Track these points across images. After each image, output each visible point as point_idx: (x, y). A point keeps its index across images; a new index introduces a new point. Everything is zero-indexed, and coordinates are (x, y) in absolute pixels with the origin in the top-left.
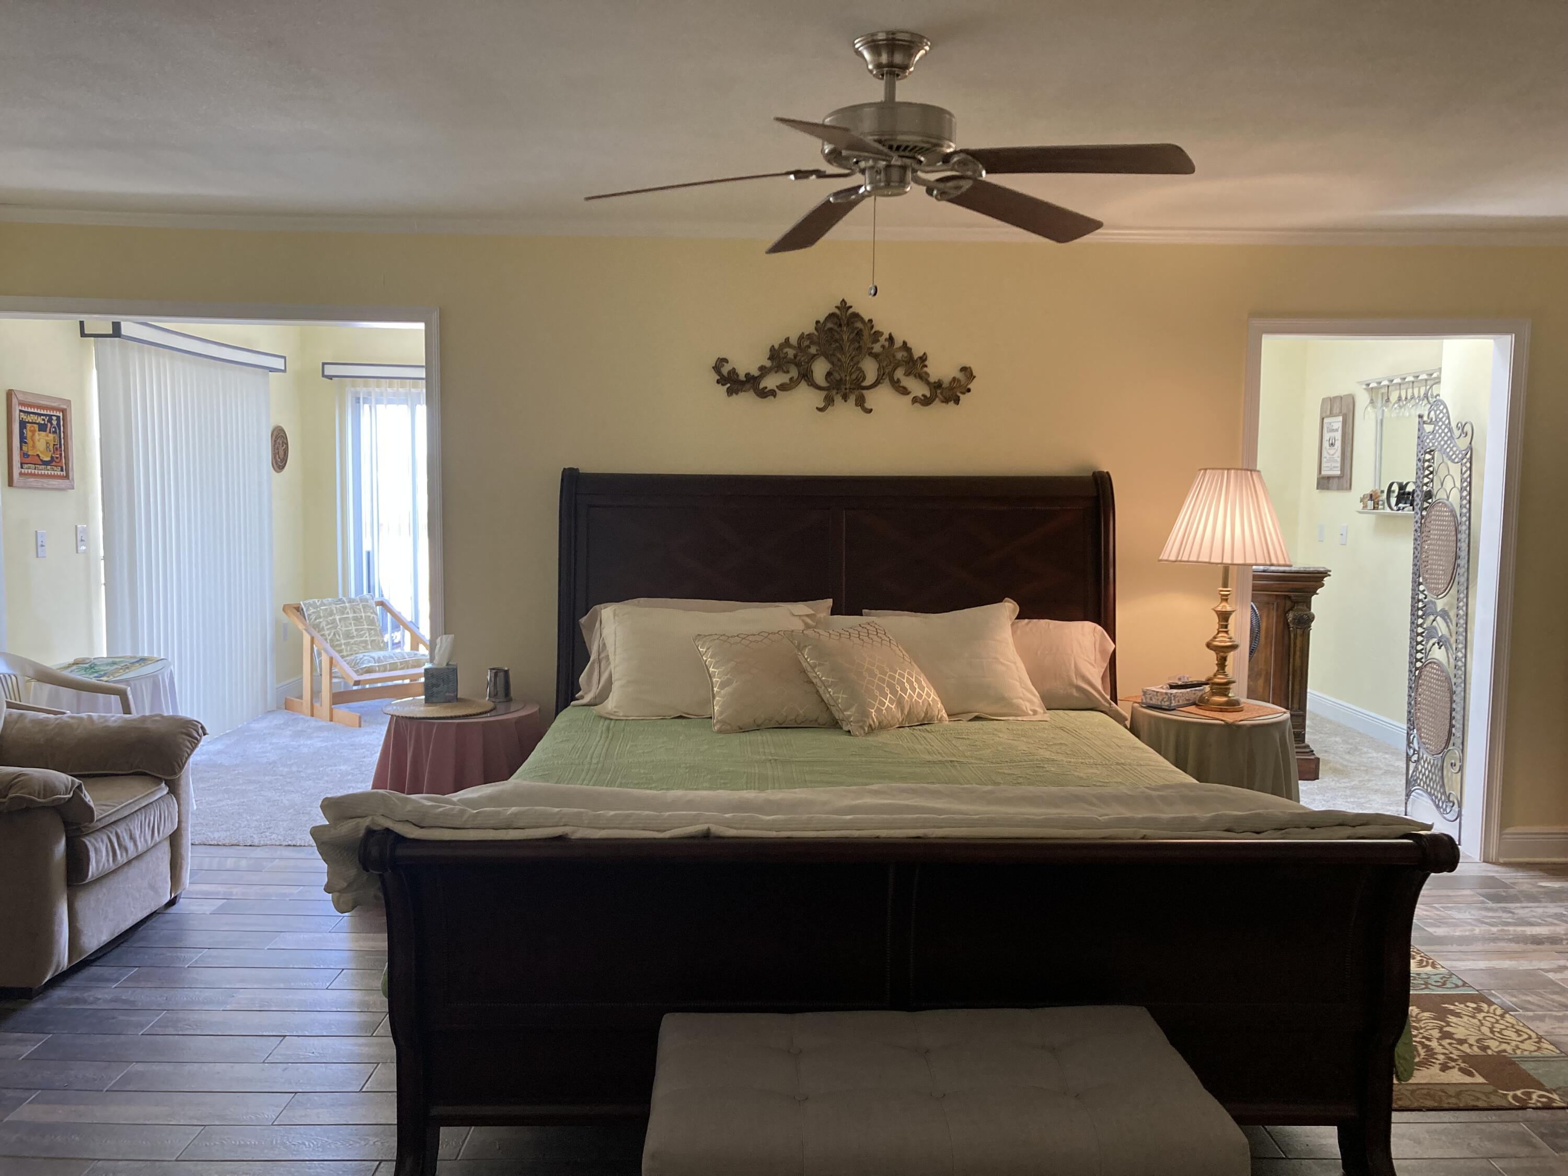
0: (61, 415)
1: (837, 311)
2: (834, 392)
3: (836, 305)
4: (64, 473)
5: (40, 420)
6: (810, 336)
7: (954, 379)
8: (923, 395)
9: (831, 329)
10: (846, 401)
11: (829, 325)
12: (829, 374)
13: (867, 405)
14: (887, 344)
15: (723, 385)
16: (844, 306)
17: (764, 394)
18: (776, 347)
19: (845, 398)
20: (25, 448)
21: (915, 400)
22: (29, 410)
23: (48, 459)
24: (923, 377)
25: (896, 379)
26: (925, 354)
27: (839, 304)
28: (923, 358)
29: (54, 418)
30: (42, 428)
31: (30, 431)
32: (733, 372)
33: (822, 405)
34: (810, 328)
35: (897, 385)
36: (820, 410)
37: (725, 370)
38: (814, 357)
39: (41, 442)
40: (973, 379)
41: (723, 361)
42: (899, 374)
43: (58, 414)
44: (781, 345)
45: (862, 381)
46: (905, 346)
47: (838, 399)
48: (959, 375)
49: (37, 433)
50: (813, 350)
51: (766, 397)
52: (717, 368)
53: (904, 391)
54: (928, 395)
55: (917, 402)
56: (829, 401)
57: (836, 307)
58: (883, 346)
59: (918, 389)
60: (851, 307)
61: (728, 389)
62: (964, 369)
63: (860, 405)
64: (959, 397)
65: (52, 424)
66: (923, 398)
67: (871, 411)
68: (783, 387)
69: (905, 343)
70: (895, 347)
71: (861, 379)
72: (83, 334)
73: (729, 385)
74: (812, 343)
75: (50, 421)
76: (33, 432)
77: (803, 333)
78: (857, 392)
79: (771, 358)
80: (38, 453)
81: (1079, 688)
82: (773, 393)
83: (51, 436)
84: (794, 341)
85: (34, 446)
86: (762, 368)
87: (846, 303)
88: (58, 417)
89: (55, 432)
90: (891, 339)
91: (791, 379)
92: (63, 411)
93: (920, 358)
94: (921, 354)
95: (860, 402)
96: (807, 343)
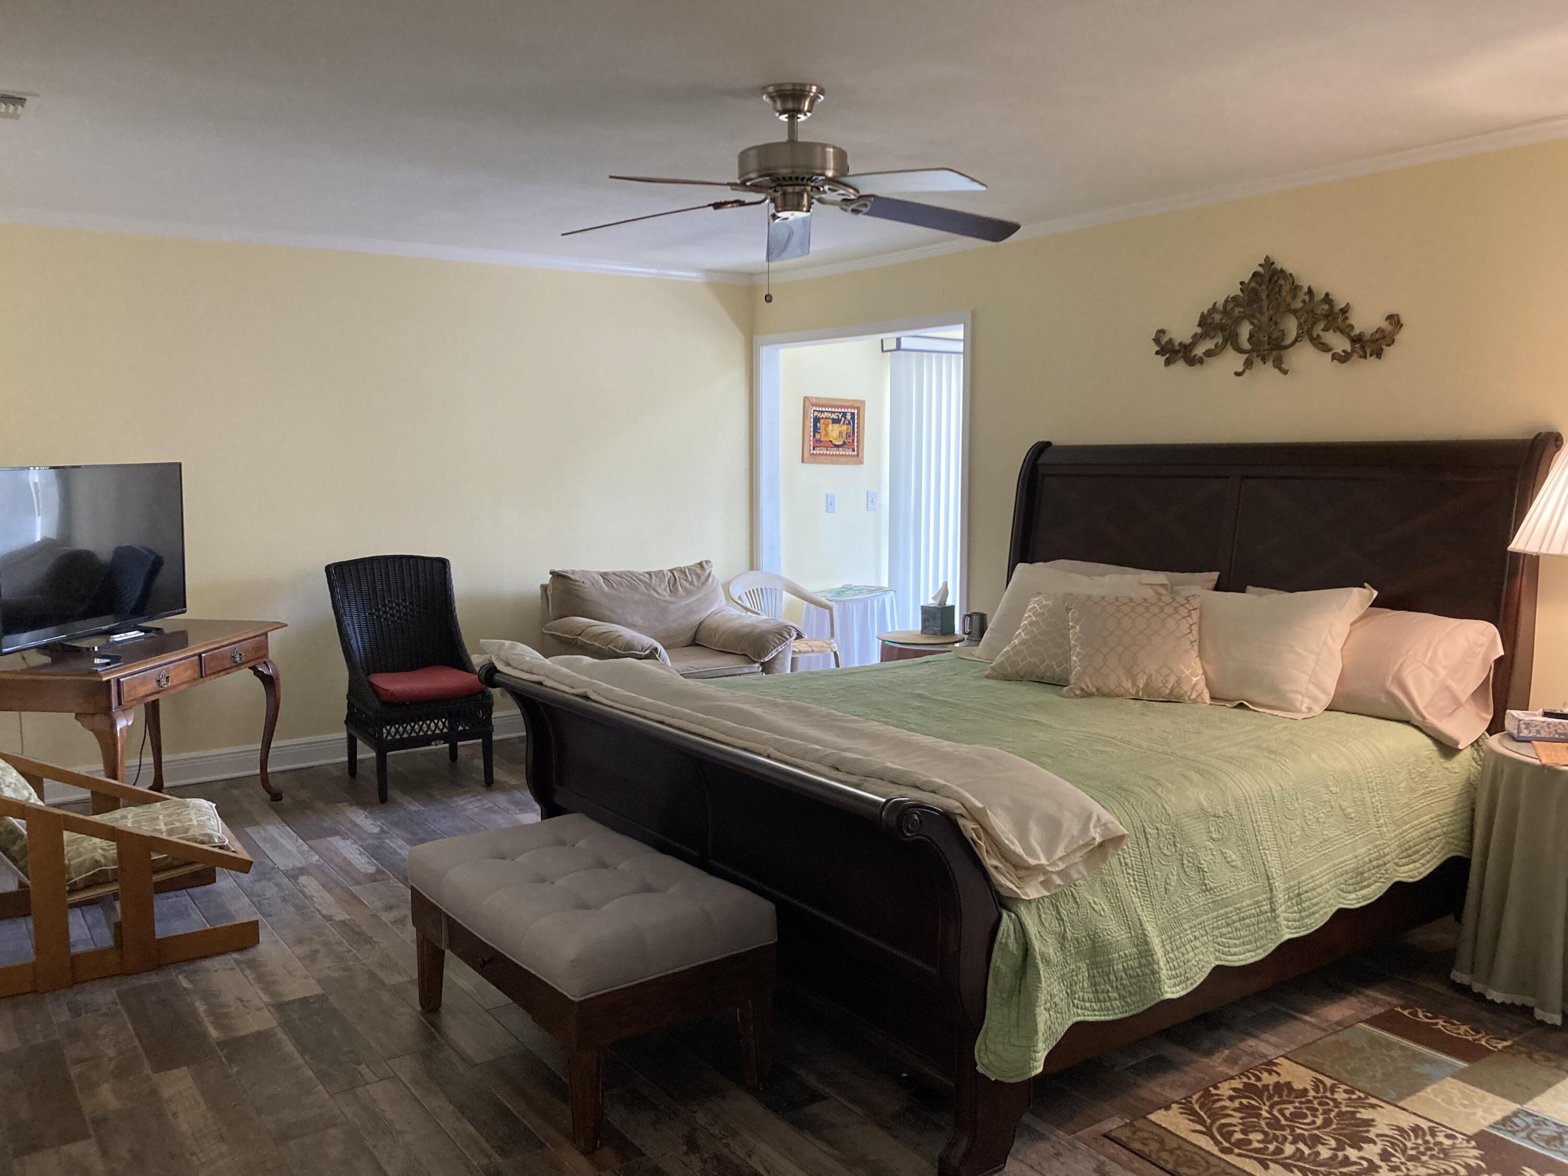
0: (856, 411)
1: (1261, 270)
2: (1255, 354)
3: (1260, 263)
4: (856, 453)
5: (834, 416)
6: (1234, 298)
7: (1379, 330)
8: (1343, 351)
9: (1253, 289)
10: (1265, 363)
11: (1253, 285)
12: (1253, 336)
13: (1285, 366)
14: (1307, 298)
15: (1163, 355)
16: (1268, 263)
17: (1192, 361)
18: (1206, 313)
19: (1264, 360)
20: (818, 436)
21: (1335, 357)
22: (824, 409)
23: (840, 443)
24: (1346, 330)
25: (1315, 336)
26: (1348, 304)
27: (1262, 262)
28: (1345, 311)
29: (849, 414)
30: (836, 421)
31: (824, 424)
32: (1170, 341)
33: (1240, 370)
34: (1236, 291)
35: (1316, 342)
36: (1238, 374)
37: (1164, 340)
38: (1238, 320)
39: (834, 432)
40: (1400, 328)
41: (1162, 332)
42: (1318, 329)
43: (853, 411)
44: (1209, 311)
45: (1282, 341)
46: (1327, 299)
47: (1257, 362)
48: (1385, 325)
49: (830, 426)
50: (1238, 313)
51: (1193, 365)
52: (1157, 340)
53: (1325, 348)
54: (1348, 351)
55: (1336, 359)
56: (1248, 364)
57: (1260, 265)
58: (1304, 301)
59: (1341, 344)
60: (1273, 263)
61: (1166, 359)
62: (1390, 317)
63: (1278, 367)
64: (1382, 349)
65: (846, 418)
66: (1343, 354)
67: (1287, 372)
68: (1209, 353)
69: (1327, 295)
70: (1316, 301)
71: (1281, 338)
72: (883, 351)
73: (1168, 355)
74: (1237, 305)
75: (844, 414)
76: (827, 425)
77: (1229, 296)
78: (1275, 353)
79: (1200, 325)
80: (831, 439)
82: (1201, 361)
83: (845, 427)
84: (1220, 306)
85: (827, 434)
86: (1195, 336)
87: (1270, 260)
88: (853, 414)
89: (849, 423)
90: (1310, 292)
91: (1216, 345)
92: (858, 409)
93: (1341, 310)
94: (1343, 306)
95: (1278, 363)
96: (1230, 306)
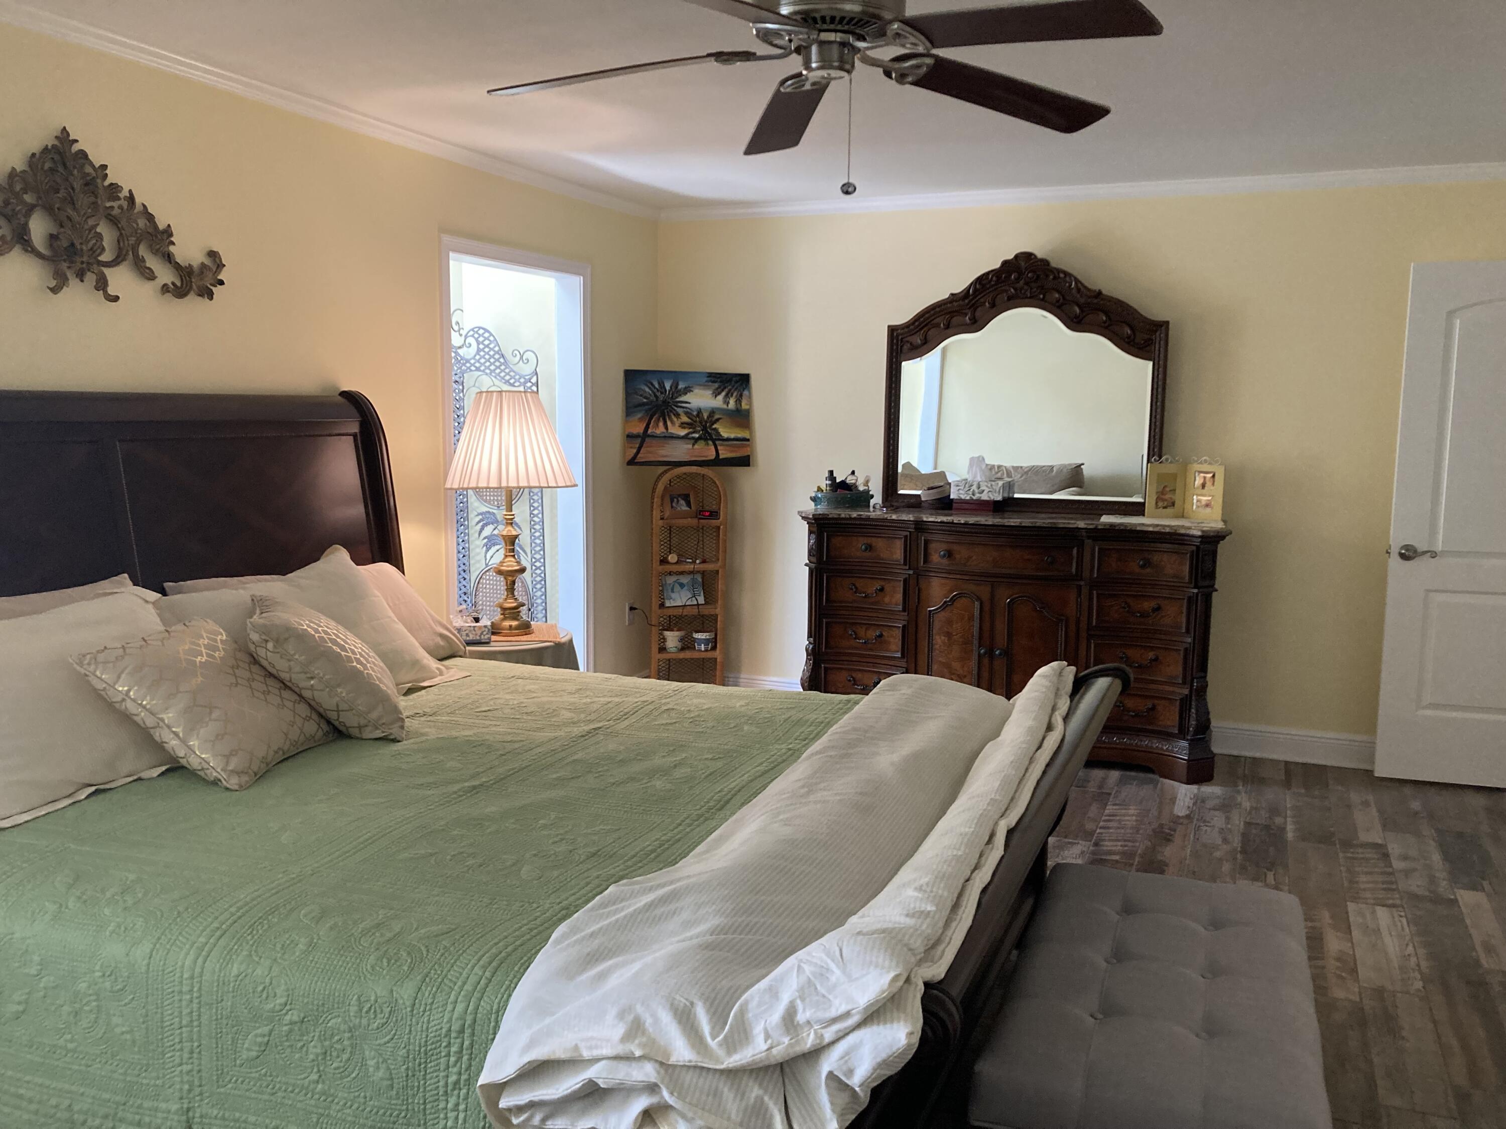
1: (57, 144)
2: (64, 265)
3: (55, 134)
6: (22, 174)
7: (202, 264)
8: (173, 283)
9: (47, 169)
10: (81, 282)
11: (48, 163)
12: (53, 238)
13: (111, 291)
14: (125, 204)
16: (65, 137)
19: (81, 276)
21: (165, 289)
24: (169, 259)
25: (139, 258)
26: (169, 226)
27: (59, 134)
28: (168, 232)
33: (53, 283)
34: (22, 163)
35: (141, 266)
36: (52, 290)
38: (31, 209)
40: (223, 268)
42: (143, 251)
45: (99, 255)
46: (147, 211)
47: (71, 277)
48: (207, 262)
50: (28, 198)
53: (151, 276)
54: (179, 284)
55: (169, 292)
56: (60, 278)
57: (56, 137)
58: (122, 207)
59: (166, 274)
60: (75, 141)
62: (212, 254)
63: (103, 290)
64: (211, 290)
66: (172, 287)
67: (116, 299)
69: (146, 207)
70: (136, 211)
71: (99, 251)
74: (26, 185)
77: (14, 168)
78: (94, 269)
81: (442, 636)
87: (68, 135)
90: (131, 198)
91: (3, 238)
93: (165, 231)
94: (165, 226)
95: (102, 284)
96: (20, 185)
